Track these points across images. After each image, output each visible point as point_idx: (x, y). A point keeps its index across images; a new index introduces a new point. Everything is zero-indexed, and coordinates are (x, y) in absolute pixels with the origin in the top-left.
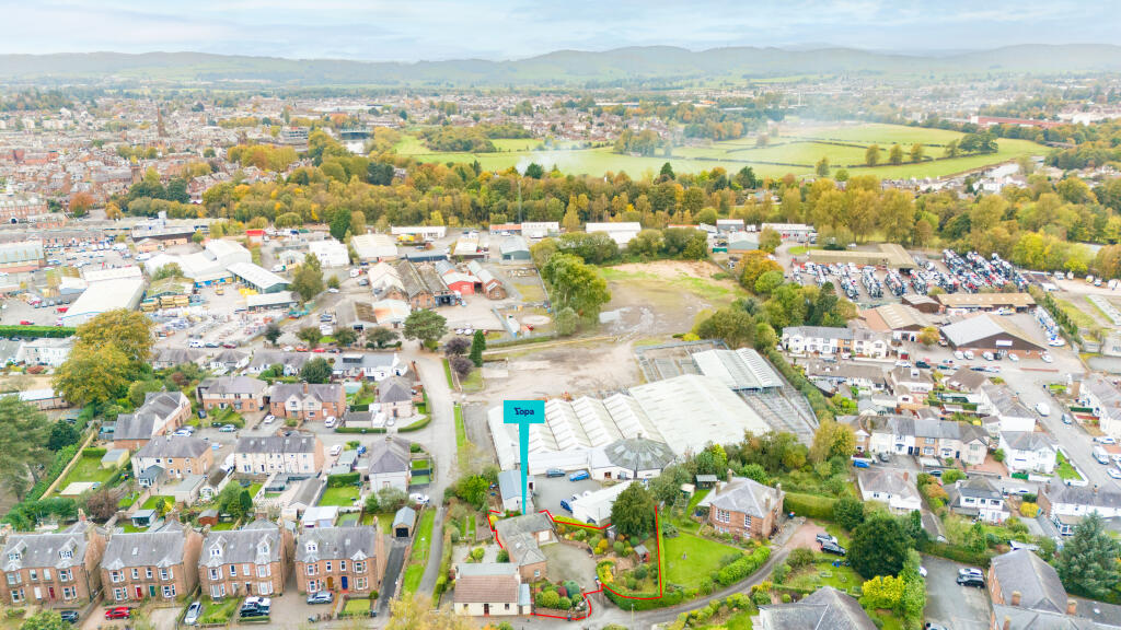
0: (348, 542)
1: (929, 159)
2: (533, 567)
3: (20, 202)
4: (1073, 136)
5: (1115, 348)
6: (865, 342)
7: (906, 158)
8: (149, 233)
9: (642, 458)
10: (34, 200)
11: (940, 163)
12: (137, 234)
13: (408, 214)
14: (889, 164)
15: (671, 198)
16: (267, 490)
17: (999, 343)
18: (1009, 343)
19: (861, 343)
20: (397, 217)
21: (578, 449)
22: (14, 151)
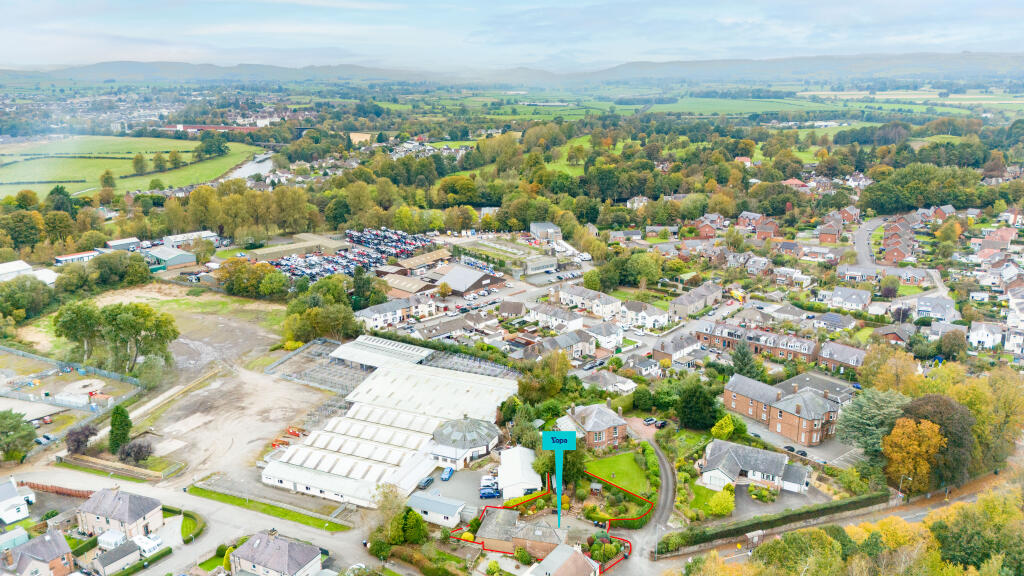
1: (186, 165)
4: (271, 137)
5: (532, 269)
6: (420, 306)
7: (168, 165)
11: (193, 166)
14: (156, 172)
15: (32, 228)
17: (484, 282)
18: (488, 281)
19: (417, 307)
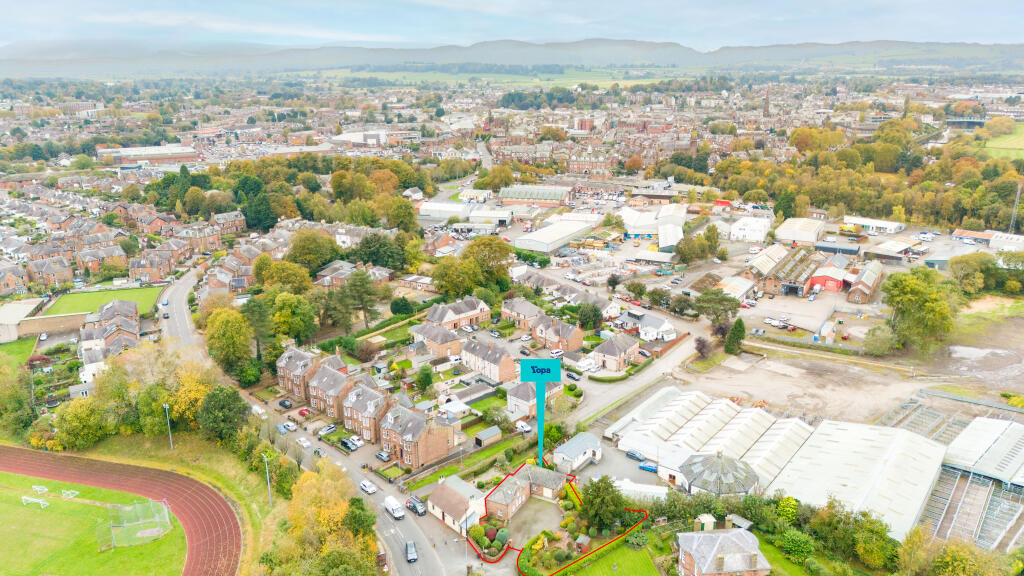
0: (410, 425)
2: (498, 506)
3: (593, 159)
8: (645, 192)
9: (705, 476)
10: (601, 159)
12: (635, 191)
13: (880, 205)
16: (461, 381)
20: (868, 207)
21: (677, 445)
22: (645, 123)
